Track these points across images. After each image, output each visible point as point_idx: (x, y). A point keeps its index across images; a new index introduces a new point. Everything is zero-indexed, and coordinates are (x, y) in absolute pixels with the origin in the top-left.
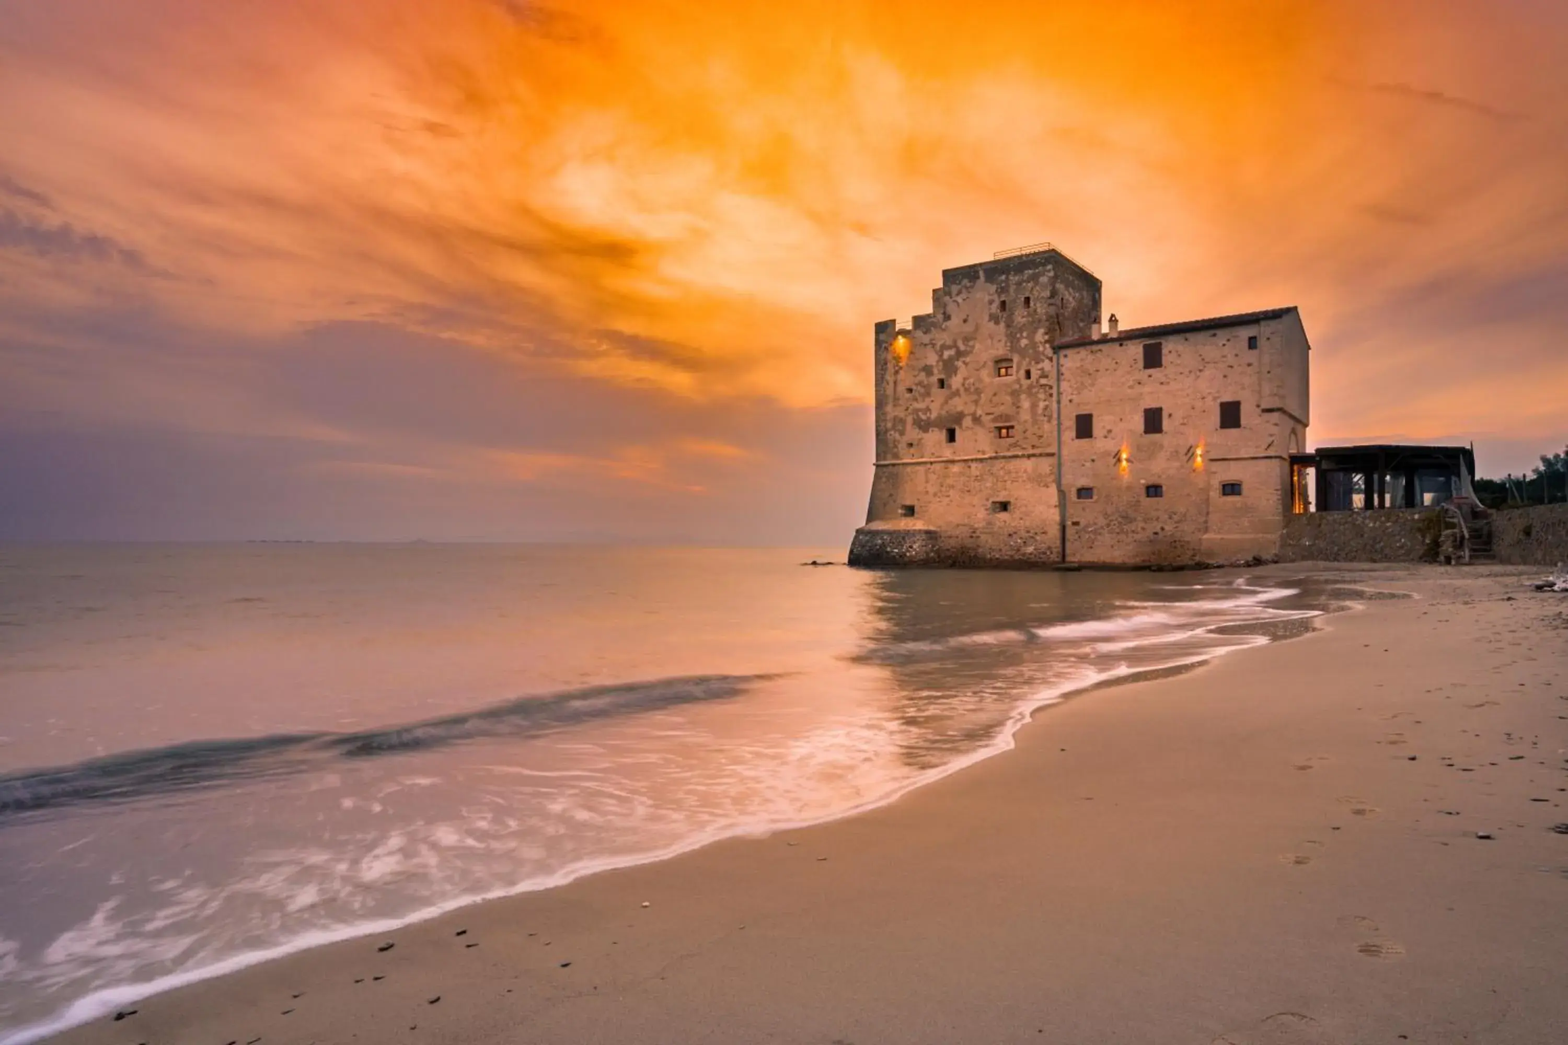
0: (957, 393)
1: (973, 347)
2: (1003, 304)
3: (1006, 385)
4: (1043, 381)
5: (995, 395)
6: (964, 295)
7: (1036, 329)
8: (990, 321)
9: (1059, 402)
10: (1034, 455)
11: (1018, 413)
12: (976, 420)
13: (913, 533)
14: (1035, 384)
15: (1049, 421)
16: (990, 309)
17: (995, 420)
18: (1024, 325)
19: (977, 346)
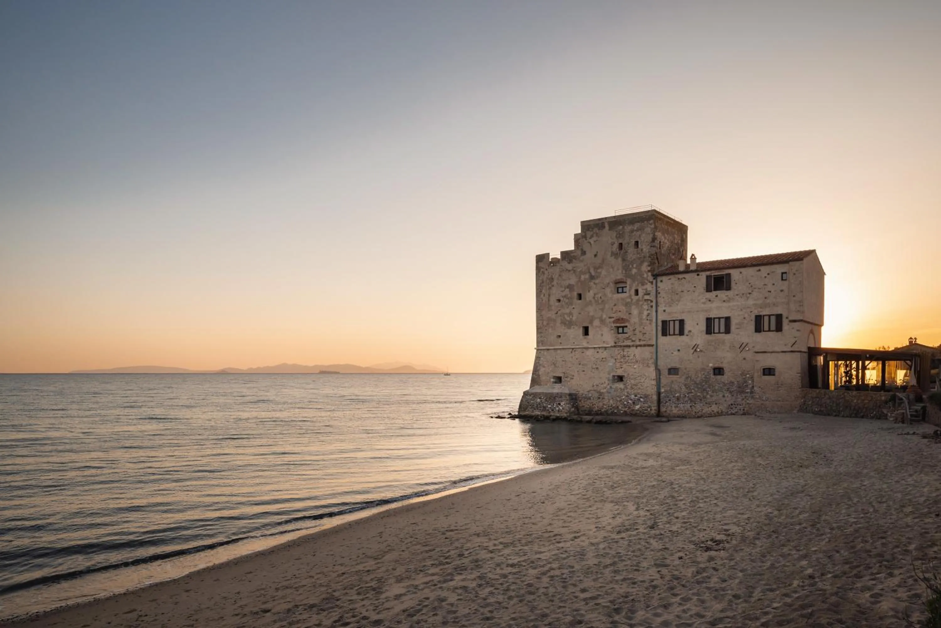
0: (590, 303)
1: (600, 273)
2: (621, 245)
3: (623, 299)
4: (647, 297)
5: (615, 305)
6: (595, 238)
7: (642, 262)
8: (611, 256)
9: (657, 311)
10: (640, 346)
11: (630, 318)
12: (602, 321)
13: (560, 395)
14: (641, 299)
15: (650, 324)
16: (612, 248)
17: (614, 322)
18: (634, 259)
19: (604, 272)
